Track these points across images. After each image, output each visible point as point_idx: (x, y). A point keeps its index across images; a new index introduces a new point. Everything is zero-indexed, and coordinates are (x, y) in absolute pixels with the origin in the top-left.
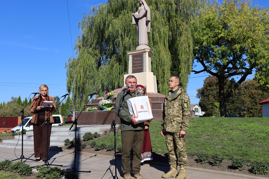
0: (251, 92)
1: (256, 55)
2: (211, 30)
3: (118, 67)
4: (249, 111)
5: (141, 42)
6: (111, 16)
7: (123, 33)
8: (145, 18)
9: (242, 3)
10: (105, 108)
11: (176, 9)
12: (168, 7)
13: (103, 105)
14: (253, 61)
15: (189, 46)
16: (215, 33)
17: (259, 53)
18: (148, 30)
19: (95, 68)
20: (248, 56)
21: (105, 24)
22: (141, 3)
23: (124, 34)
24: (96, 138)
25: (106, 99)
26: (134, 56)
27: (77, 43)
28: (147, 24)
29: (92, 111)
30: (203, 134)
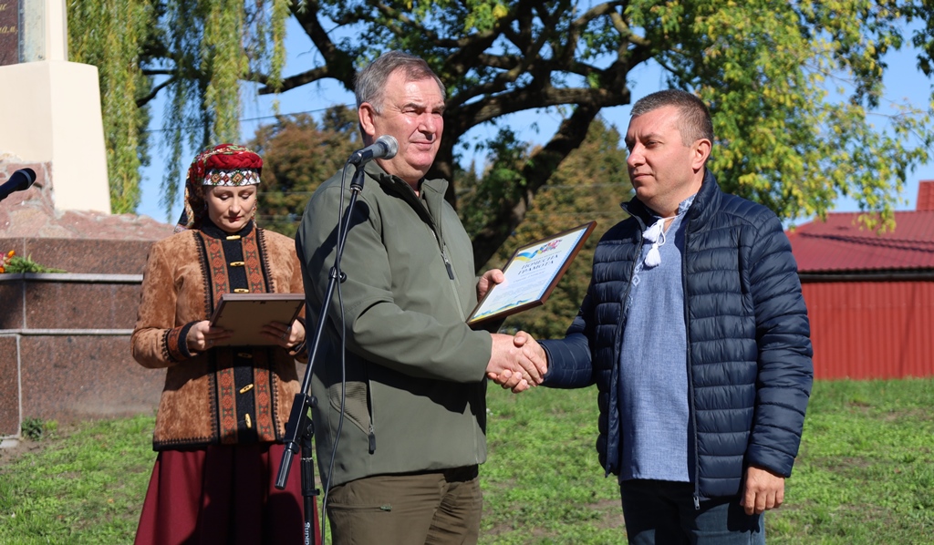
30: (600, 495)
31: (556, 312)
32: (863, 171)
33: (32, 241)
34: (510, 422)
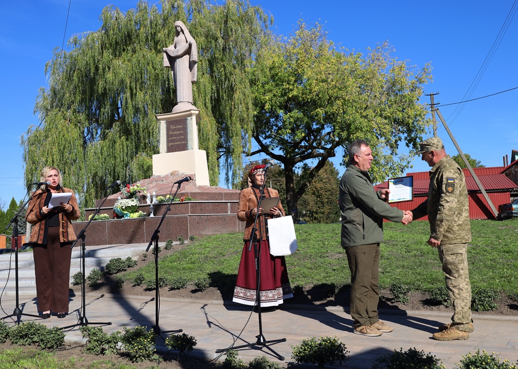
0: (316, 187)
1: (349, 126)
2: (277, 85)
3: (125, 143)
4: (312, 216)
5: (182, 98)
6: (107, 54)
7: (133, 85)
8: (187, 57)
9: (320, 43)
10: (126, 215)
11: (223, 48)
12: (211, 42)
13: (123, 209)
14: (344, 134)
15: (248, 109)
16: (283, 89)
17: (353, 122)
18: (194, 77)
19: (79, 147)
20: (337, 128)
21: (97, 68)
22: (179, 31)
23: (136, 85)
24: (131, 268)
25: (127, 198)
26: (169, 123)
27: (40, 101)
28: (191, 67)
29: (100, 220)
30: (329, 251)
31: (319, 207)
32: (393, 171)
33: (191, 193)
34: (307, 234)
